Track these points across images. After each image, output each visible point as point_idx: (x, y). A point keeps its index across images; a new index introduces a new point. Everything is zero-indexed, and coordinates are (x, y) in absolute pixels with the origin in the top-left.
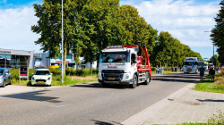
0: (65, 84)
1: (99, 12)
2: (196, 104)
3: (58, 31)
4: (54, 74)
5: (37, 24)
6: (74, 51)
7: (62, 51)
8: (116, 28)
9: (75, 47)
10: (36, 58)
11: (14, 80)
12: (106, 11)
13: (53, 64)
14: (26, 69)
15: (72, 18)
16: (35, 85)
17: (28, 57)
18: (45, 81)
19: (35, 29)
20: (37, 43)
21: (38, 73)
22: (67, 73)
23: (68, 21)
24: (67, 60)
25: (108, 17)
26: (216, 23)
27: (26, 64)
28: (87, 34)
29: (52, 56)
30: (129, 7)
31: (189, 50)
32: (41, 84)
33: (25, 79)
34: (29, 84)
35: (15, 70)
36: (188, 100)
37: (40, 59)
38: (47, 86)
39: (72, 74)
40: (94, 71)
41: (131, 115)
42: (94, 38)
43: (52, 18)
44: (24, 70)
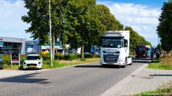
0: (54, 67)
1: (80, 8)
2: (149, 78)
3: (47, 22)
4: (45, 58)
5: (27, 15)
6: (61, 39)
7: (51, 39)
8: (94, 22)
9: (62, 36)
10: (28, 45)
11: (5, 65)
12: (86, 8)
13: (44, 50)
14: (17, 55)
15: (58, 11)
16: (26, 69)
17: (20, 44)
18: (36, 65)
19: (25, 19)
20: (27, 31)
21: (29, 58)
22: (56, 57)
23: (55, 14)
24: (56, 47)
26: (159, 22)
27: (18, 50)
28: (72, 26)
29: (42, 43)
30: (103, 6)
31: (144, 40)
32: (32, 67)
33: (17, 64)
34: (21, 68)
35: (7, 56)
36: (144, 75)
37: (32, 46)
38: (38, 69)
39: (61, 58)
40: (78, 56)
41: (106, 90)
42: (77, 29)
43: (41, 10)
44: (15, 57)
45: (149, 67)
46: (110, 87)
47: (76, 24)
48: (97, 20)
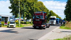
0: (20, 27)
2: (60, 33)
3: (18, 9)
4: (17, 23)
6: (23, 16)
7: (19, 16)
8: (37, 8)
9: (23, 14)
12: (34, 3)
13: (16, 20)
14: (7, 22)
16: (10, 27)
17: (8, 17)
18: (13, 26)
19: (10, 8)
20: (11, 12)
21: (11, 23)
22: (21, 23)
24: (21, 19)
25: (34, 5)
27: (7, 20)
28: (28, 10)
29: (16, 17)
30: (41, 2)
31: (58, 16)
34: (8, 27)
35: (3, 22)
36: (58, 31)
37: (12, 18)
39: (23, 23)
40: (30, 22)
42: (30, 11)
43: (16, 4)
45: (60, 28)
47: (30, 9)
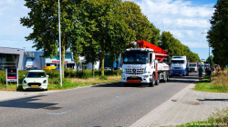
0: (65, 87)
1: (101, 7)
2: (197, 104)
3: (55, 26)
4: (51, 75)
6: (74, 49)
7: (59, 50)
8: (119, 25)
9: (74, 44)
10: (27, 57)
12: (108, 7)
13: (48, 65)
14: (15, 71)
15: (70, 12)
16: (27, 90)
17: (17, 56)
18: (39, 84)
19: (25, 22)
20: (28, 38)
21: (31, 75)
22: (66, 75)
23: (66, 14)
24: (66, 60)
25: (110, 13)
26: (211, 25)
27: (14, 64)
28: (88, 31)
29: (47, 55)
30: (131, 3)
31: (188, 51)
32: (35, 88)
33: (14, 83)
34: (20, 89)
36: (189, 100)
37: (33, 59)
38: (43, 90)
39: (72, 76)
40: (96, 73)
41: (138, 119)
42: (95, 35)
43: (47, 10)
44: (12, 72)
45: (196, 89)
46: (142, 115)
47: (94, 29)
48: (123, 23)
